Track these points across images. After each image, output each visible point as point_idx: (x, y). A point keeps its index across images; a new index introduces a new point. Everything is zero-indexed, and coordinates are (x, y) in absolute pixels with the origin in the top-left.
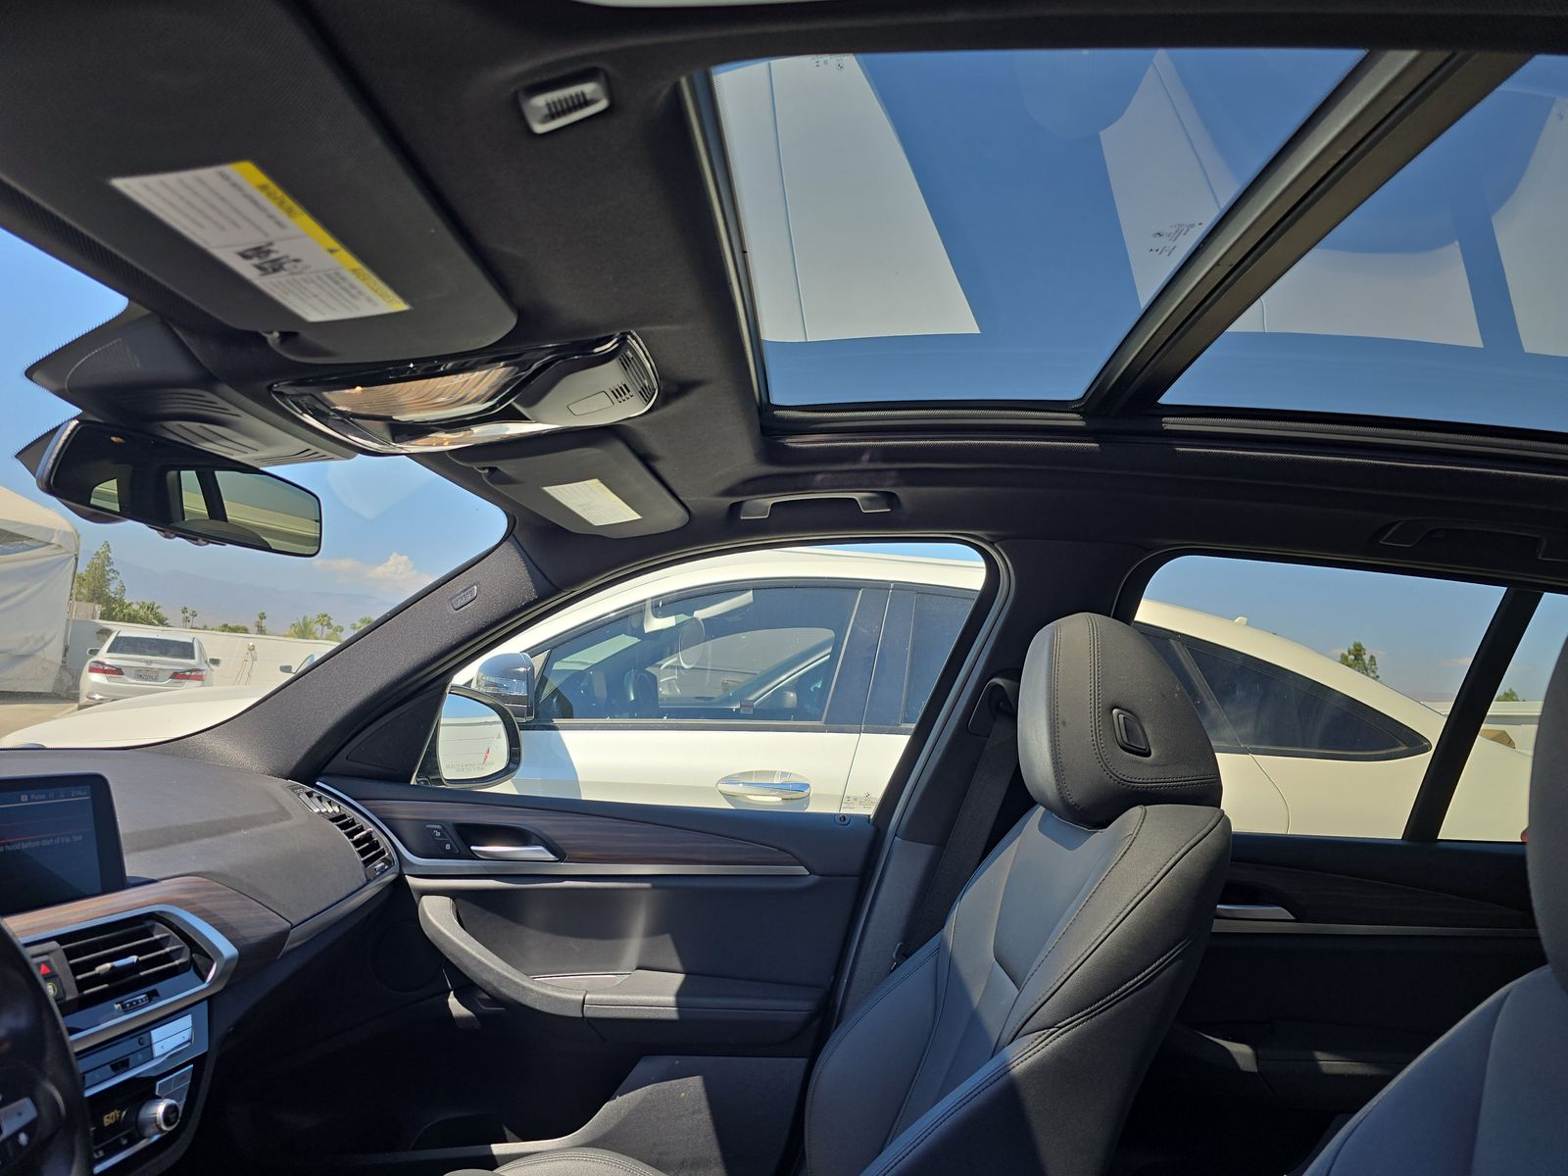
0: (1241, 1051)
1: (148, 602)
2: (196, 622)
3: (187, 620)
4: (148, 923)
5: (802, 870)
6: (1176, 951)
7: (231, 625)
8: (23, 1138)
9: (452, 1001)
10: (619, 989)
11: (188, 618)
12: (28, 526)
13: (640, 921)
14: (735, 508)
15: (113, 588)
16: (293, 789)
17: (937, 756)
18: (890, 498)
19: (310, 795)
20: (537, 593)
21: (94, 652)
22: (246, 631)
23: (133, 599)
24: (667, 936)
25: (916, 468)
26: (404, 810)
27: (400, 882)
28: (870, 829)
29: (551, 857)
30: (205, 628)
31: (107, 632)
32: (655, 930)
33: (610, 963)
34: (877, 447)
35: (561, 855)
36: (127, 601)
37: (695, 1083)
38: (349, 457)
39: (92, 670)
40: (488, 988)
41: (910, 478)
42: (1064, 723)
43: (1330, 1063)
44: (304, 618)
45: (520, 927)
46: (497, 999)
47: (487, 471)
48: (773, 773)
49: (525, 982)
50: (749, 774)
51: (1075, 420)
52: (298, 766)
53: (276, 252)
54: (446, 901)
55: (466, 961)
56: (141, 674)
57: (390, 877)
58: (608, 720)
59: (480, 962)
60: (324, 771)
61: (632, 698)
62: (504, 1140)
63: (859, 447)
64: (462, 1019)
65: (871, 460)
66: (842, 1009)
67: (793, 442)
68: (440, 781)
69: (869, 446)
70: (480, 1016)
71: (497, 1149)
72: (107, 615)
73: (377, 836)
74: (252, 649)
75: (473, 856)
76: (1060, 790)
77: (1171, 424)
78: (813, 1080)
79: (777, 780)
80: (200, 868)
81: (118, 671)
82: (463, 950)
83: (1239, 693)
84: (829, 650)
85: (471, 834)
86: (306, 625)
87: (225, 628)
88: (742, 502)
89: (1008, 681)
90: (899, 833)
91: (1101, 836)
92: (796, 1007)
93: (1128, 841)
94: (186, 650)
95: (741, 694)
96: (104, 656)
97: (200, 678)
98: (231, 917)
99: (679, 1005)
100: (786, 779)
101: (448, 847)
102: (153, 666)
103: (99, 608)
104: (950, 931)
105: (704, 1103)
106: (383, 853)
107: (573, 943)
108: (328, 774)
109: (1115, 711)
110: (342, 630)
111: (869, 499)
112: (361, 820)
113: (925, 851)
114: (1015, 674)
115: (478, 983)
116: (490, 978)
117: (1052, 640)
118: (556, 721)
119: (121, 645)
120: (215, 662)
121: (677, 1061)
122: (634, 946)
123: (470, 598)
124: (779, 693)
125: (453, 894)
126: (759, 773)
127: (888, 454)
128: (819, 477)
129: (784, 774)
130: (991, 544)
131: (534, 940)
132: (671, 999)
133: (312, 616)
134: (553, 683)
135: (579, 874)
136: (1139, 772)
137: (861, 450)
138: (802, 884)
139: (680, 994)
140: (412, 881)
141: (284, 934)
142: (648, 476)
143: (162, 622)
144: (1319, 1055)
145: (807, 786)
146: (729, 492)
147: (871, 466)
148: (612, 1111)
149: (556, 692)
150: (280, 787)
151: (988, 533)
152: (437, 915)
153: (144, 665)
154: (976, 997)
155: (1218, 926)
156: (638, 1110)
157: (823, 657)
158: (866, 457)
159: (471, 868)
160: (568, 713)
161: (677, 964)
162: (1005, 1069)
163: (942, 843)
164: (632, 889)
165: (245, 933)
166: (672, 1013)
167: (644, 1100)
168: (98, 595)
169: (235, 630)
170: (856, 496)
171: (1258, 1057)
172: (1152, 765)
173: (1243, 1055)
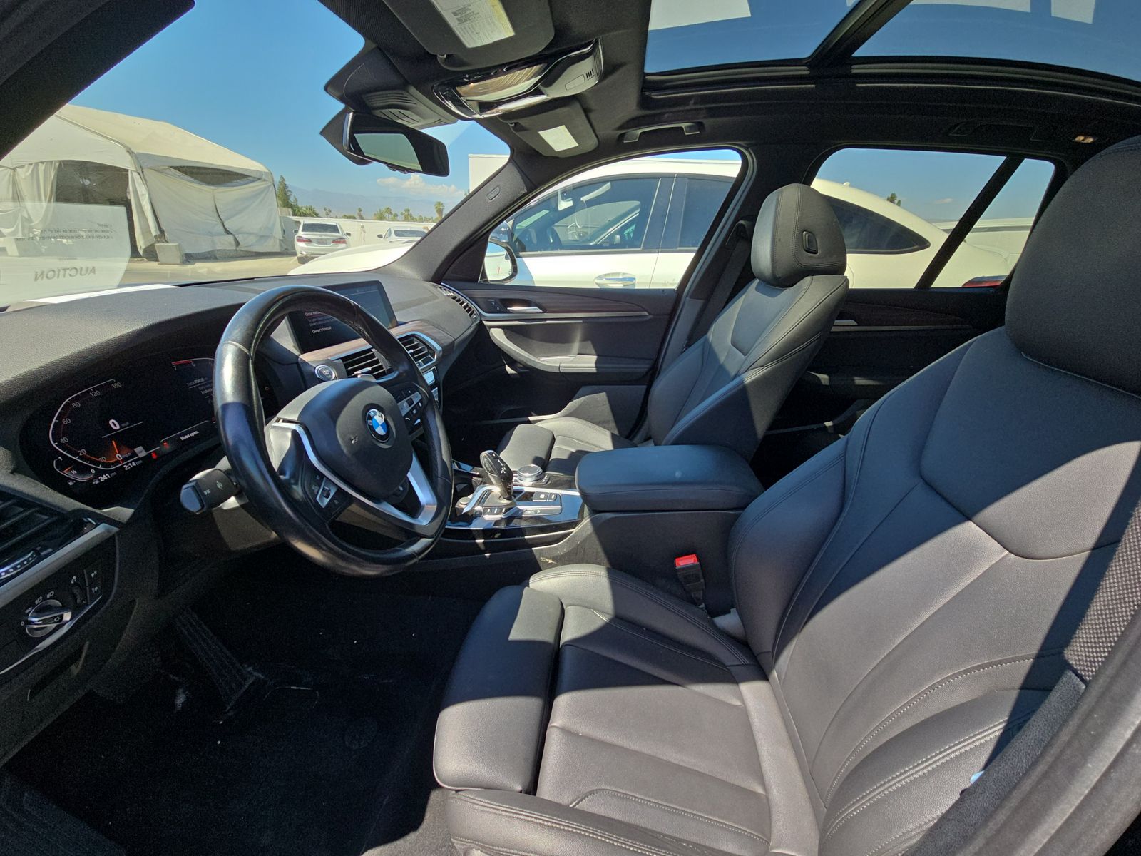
0: (824, 378)
1: (309, 206)
2: (331, 214)
3: (327, 214)
4: (412, 338)
5: (646, 313)
6: (817, 336)
7: (347, 215)
8: (420, 404)
9: (508, 368)
10: (572, 362)
11: (328, 213)
12: (247, 170)
13: (578, 335)
14: (622, 136)
15: (292, 200)
16: (434, 286)
17: (709, 260)
18: (700, 126)
19: (441, 288)
20: (527, 189)
21: (296, 232)
22: (354, 218)
23: (302, 204)
24: (589, 342)
25: (715, 107)
26: (478, 293)
27: (481, 323)
28: (675, 295)
29: (541, 311)
30: (336, 217)
31: (298, 223)
32: (584, 339)
33: (567, 352)
34: (698, 95)
35: (545, 310)
36: (300, 206)
37: (604, 394)
38: (454, 122)
39: (299, 240)
40: (523, 363)
41: (712, 113)
42: (780, 240)
43: (859, 381)
44: (380, 210)
45: (530, 340)
46: (526, 367)
47: (513, 125)
48: (619, 274)
49: (536, 360)
50: (609, 274)
51: (804, 70)
52: (433, 277)
53: (470, 10)
54: (501, 330)
55: (512, 352)
56: (320, 241)
57: (478, 322)
58: (539, 252)
59: (518, 353)
60: (444, 278)
61: (552, 241)
62: (532, 416)
63: (689, 96)
64: (512, 374)
65: (695, 104)
66: (661, 366)
67: (656, 96)
68: (487, 281)
69: (693, 95)
70: (520, 373)
71: (531, 418)
72: (294, 214)
73: (470, 305)
74: (362, 227)
75: (509, 312)
76: (773, 271)
77: (857, 69)
78: (651, 393)
79: (621, 277)
80: (419, 318)
81: (309, 241)
82: (511, 349)
83: (854, 222)
84: (638, 211)
85: (507, 303)
86: (382, 214)
87: (345, 217)
88: (624, 133)
89: (747, 222)
90: (690, 294)
91: (788, 291)
92: (643, 367)
93: (804, 291)
94: (334, 229)
95: (593, 237)
96: (301, 233)
97: (345, 242)
98: (437, 336)
99: (596, 367)
100: (625, 276)
101: (498, 308)
102: (323, 237)
103: (290, 210)
104: (711, 335)
105: (607, 402)
106: (473, 312)
107: (551, 345)
108: (446, 280)
109: (804, 233)
110: (397, 216)
111: (690, 127)
112: (463, 299)
113: (700, 303)
114: (753, 218)
115: (518, 360)
116: (523, 359)
117: (778, 200)
118: (521, 253)
119: (307, 228)
120: (349, 234)
121: (596, 387)
122: (576, 346)
123: (496, 194)
124: (612, 236)
125: (503, 327)
126: (613, 274)
127: (704, 99)
128: (666, 115)
129: (624, 274)
130: (747, 149)
131: (535, 344)
132: (594, 365)
133: (383, 209)
134: (516, 235)
135: (552, 318)
136: (810, 261)
137: (690, 97)
138: (645, 319)
139: (596, 363)
140: (486, 323)
141: (454, 342)
142: (586, 121)
143: (317, 215)
144: (856, 378)
145: (634, 279)
146: (621, 128)
147: (694, 107)
148: (571, 405)
149: (517, 240)
150: (429, 285)
151: (745, 142)
152: (498, 336)
153: (319, 237)
154: (722, 359)
155: (834, 329)
156: (581, 405)
157: (635, 214)
158: (692, 102)
159: (508, 317)
160: (524, 249)
161: (594, 352)
162: (742, 382)
163: (708, 300)
164: (575, 323)
165: (442, 342)
166: (594, 370)
167: (584, 401)
168: (286, 204)
169: (350, 217)
170: (683, 125)
171: (830, 380)
172: (818, 258)
173: (825, 379)
